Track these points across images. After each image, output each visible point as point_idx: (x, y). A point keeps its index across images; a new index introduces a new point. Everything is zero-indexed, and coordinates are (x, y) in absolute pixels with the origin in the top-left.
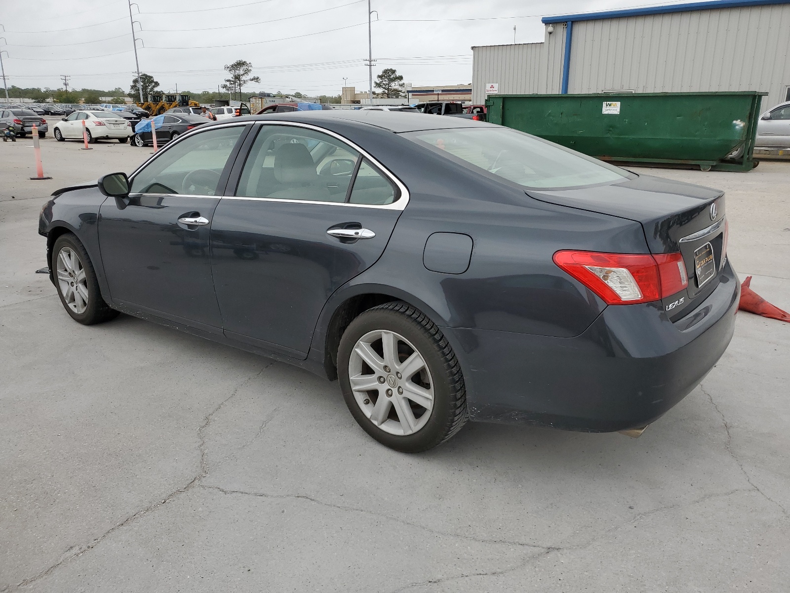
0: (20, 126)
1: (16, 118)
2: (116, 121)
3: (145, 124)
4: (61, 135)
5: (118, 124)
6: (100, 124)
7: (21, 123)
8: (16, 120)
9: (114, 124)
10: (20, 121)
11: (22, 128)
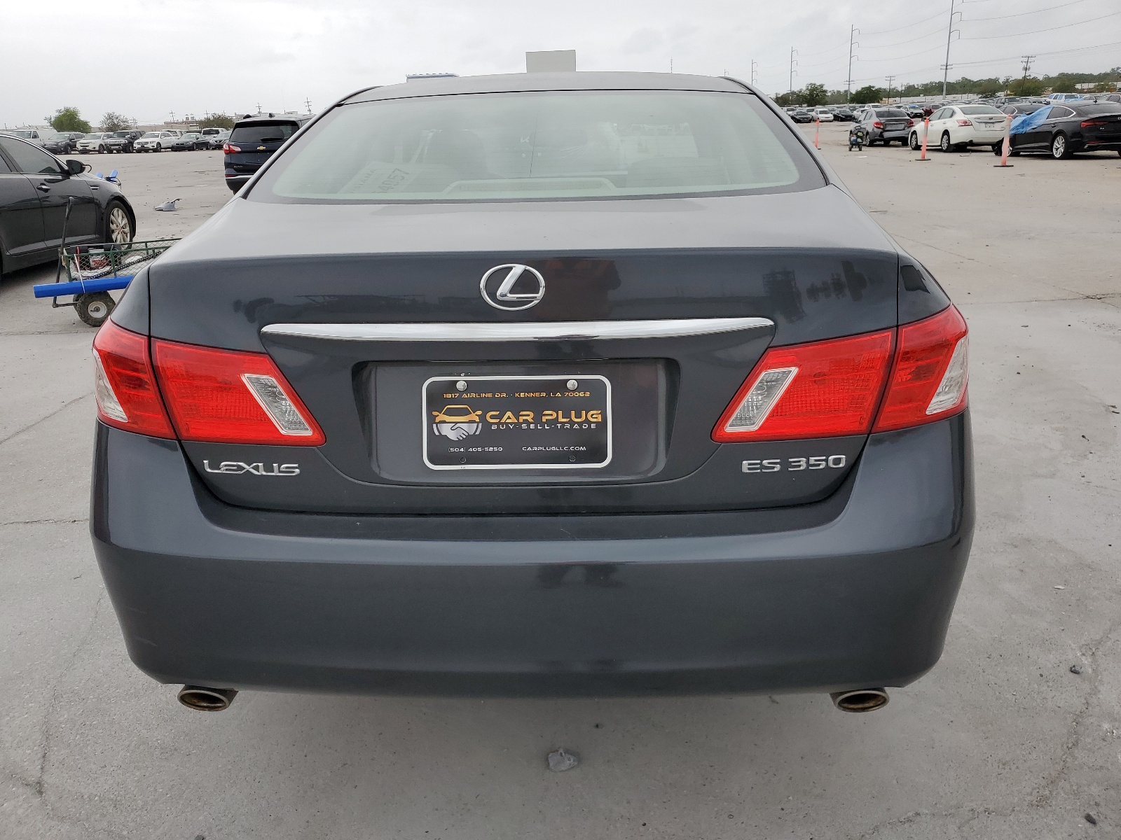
0: (880, 130)
1: (877, 120)
2: (991, 119)
3: (1021, 121)
4: (917, 142)
5: (993, 123)
6: (966, 124)
7: (882, 127)
8: (877, 123)
9: (986, 123)
10: (881, 124)
11: (881, 133)
